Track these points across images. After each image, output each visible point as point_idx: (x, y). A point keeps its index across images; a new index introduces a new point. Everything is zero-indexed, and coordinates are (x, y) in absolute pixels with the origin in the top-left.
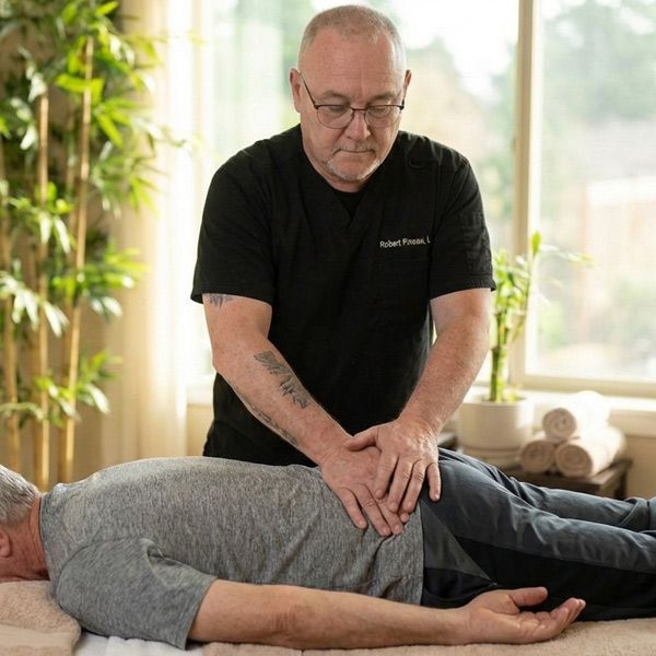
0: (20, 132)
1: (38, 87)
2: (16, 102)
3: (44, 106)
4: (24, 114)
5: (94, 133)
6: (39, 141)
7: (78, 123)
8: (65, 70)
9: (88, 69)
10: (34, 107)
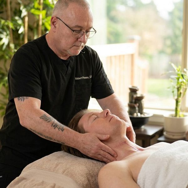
0: (18, 28)
1: (24, 13)
2: (17, 18)
3: (26, 19)
4: (20, 22)
5: (43, 28)
6: (25, 31)
7: (38, 25)
8: (34, 7)
9: (41, 7)
10: (23, 19)
